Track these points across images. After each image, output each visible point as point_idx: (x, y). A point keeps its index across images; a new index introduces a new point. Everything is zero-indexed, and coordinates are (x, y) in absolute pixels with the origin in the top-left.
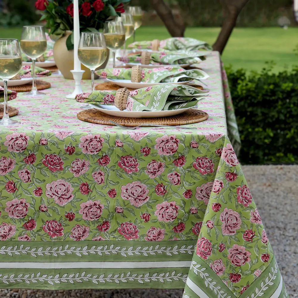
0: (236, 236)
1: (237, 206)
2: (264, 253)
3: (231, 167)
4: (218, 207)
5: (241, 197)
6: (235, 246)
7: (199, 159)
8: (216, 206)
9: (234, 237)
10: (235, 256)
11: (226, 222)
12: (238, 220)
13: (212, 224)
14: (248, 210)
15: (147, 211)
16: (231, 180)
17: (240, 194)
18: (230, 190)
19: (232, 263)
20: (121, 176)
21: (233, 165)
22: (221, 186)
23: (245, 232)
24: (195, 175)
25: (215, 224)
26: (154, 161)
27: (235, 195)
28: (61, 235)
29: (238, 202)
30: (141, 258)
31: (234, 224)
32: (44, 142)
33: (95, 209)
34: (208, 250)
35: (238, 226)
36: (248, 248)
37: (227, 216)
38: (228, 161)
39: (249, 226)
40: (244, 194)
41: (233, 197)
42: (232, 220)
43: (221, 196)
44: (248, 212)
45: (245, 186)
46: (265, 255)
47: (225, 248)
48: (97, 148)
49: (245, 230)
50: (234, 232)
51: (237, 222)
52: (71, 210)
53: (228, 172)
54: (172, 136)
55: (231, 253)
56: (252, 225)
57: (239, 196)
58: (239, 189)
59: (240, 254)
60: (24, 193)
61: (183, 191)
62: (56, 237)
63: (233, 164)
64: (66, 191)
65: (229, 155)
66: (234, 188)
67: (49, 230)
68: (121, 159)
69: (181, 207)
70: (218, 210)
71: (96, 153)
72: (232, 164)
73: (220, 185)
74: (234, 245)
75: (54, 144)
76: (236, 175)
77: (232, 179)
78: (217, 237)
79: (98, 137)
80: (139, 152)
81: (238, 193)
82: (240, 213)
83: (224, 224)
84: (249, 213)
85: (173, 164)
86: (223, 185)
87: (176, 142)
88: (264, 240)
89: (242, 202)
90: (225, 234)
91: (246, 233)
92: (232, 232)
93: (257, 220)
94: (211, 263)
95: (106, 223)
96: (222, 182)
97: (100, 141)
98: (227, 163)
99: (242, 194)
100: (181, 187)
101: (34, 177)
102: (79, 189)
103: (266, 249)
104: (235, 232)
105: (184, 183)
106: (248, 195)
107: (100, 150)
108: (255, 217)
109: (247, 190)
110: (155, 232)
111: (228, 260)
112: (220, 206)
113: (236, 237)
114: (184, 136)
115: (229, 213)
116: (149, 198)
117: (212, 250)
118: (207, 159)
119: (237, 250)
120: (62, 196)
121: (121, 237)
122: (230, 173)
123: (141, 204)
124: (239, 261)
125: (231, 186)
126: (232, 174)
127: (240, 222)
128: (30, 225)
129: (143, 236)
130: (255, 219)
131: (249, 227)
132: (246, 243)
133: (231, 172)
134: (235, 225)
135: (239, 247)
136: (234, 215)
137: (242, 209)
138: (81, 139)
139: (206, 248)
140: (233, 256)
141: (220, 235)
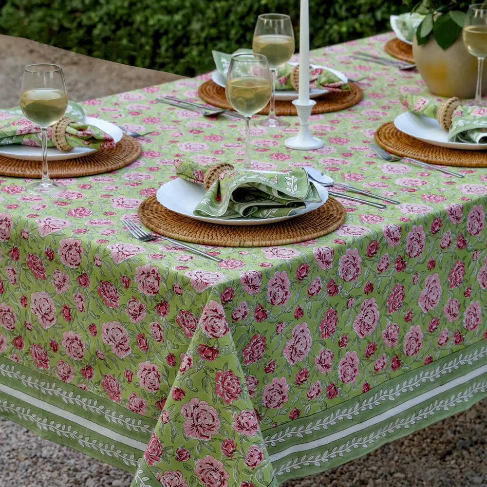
0: (211, 443)
1: (215, 400)
2: (246, 481)
3: (210, 339)
4: (180, 395)
5: (221, 387)
6: (208, 458)
7: (183, 312)
8: (177, 392)
9: (207, 444)
10: (208, 473)
11: (195, 420)
12: (215, 420)
13: (168, 418)
14: (230, 409)
15: (130, 367)
16: (208, 357)
17: (220, 383)
18: (205, 372)
19: (203, 482)
20: (101, 309)
21: (213, 336)
22: (188, 364)
23: (224, 442)
24: (179, 334)
25: (172, 417)
26: (135, 300)
27: (213, 382)
28: (47, 367)
29: (216, 393)
30: (124, 431)
31: (208, 425)
32: (26, 235)
33: (77, 346)
34: (157, 453)
35: (215, 429)
36: (226, 466)
37: (197, 411)
38: (206, 328)
39: (231, 434)
40: (226, 384)
41: (209, 384)
42: (205, 418)
43: (187, 379)
44: (230, 413)
45: (230, 372)
46: (247, 484)
47: (189, 457)
48: (76, 261)
49: (225, 438)
50: (208, 437)
51: (213, 423)
52: (54, 337)
53: (204, 346)
54: (155, 269)
55: (201, 466)
56: (234, 435)
57: (219, 386)
58: (219, 375)
59: (215, 472)
60: (10, 298)
61: (165, 354)
62: (42, 368)
63: (215, 334)
64: (49, 310)
65: (210, 319)
66: (212, 371)
67: (36, 357)
68: (101, 285)
69: (164, 375)
70: (179, 398)
71: (75, 267)
72: (211, 334)
73: (188, 362)
74: (208, 456)
75: (34, 240)
76: (217, 352)
77: (210, 357)
78: (174, 437)
79: (78, 245)
80: (119, 281)
81: (217, 380)
82: (219, 412)
83: (189, 421)
84: (232, 415)
85: (156, 310)
86: (192, 362)
87: (158, 279)
88: (249, 461)
89: (222, 395)
90: (190, 436)
91: (226, 443)
92: (205, 436)
93: (242, 429)
94: (158, 474)
95: (89, 368)
96: (192, 358)
97: (79, 252)
98: (204, 331)
99: (223, 383)
100: (164, 348)
101: (19, 280)
102: (61, 312)
103: (252, 475)
104: (210, 437)
105: (167, 341)
106: (233, 387)
107: (79, 264)
108: (239, 423)
109: (231, 379)
110: (137, 401)
111: (194, 476)
112: (184, 394)
113: (211, 445)
114: (167, 273)
115: (201, 407)
116: (131, 350)
117: (161, 454)
118: (192, 315)
119: (212, 464)
120: (46, 316)
121: (104, 394)
122: (207, 346)
123: (123, 355)
124: (213, 481)
125: (208, 368)
126: (211, 349)
127: (218, 423)
128: (18, 343)
129: (125, 400)
130: (239, 427)
131: (230, 436)
132: (225, 459)
133: (209, 345)
134: (211, 427)
135: (214, 461)
136: (211, 411)
137: (223, 406)
138: (61, 243)
139: (154, 450)
140: (204, 472)
141: (179, 436)
